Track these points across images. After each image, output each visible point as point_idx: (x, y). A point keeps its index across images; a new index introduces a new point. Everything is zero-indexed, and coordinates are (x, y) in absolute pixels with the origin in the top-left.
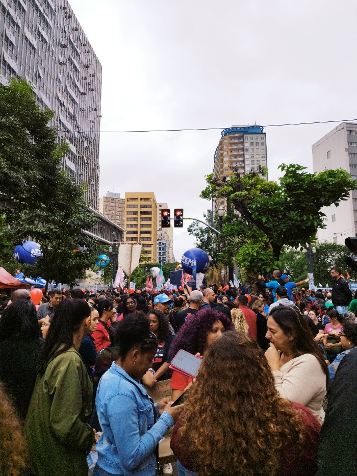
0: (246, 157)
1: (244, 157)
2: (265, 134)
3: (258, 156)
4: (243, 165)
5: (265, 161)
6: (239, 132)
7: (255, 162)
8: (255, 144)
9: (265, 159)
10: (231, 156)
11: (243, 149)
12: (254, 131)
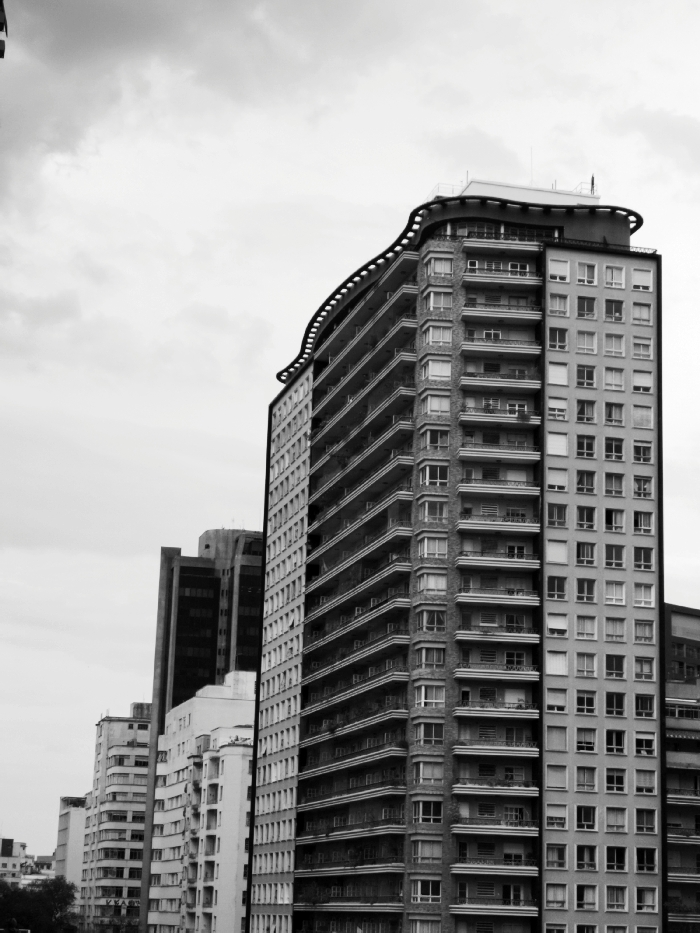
0: (556, 375)
1: (541, 374)
2: (655, 259)
3: (613, 379)
4: (535, 421)
5: (652, 414)
6: (517, 230)
7: (599, 413)
8: (600, 308)
9: (650, 401)
10: (469, 357)
11: (536, 330)
12: (597, 233)
